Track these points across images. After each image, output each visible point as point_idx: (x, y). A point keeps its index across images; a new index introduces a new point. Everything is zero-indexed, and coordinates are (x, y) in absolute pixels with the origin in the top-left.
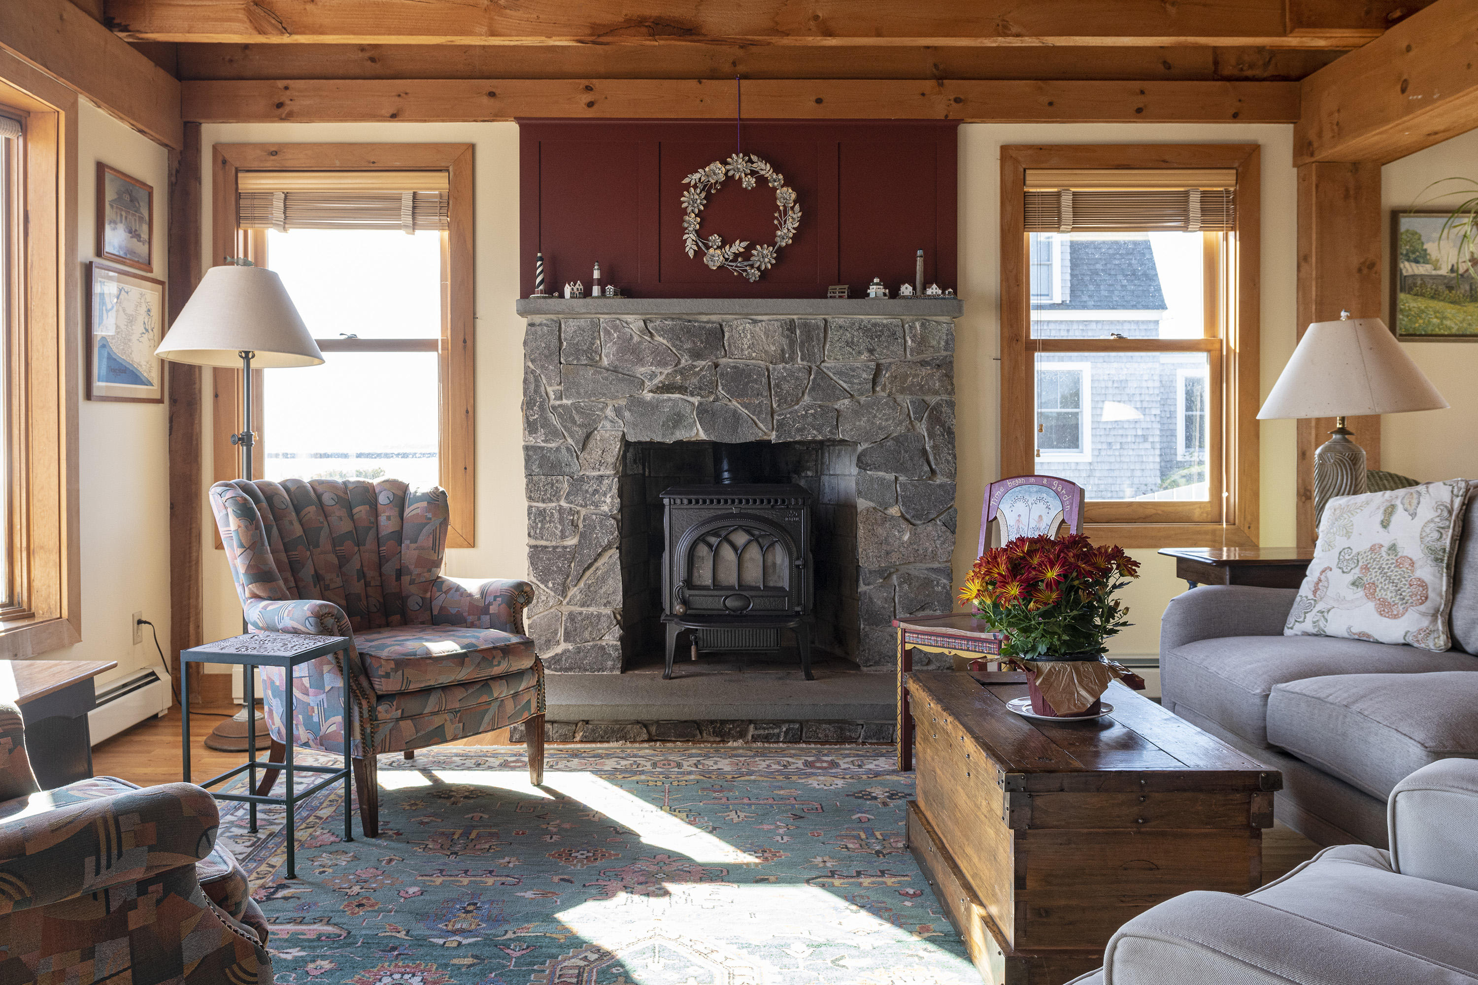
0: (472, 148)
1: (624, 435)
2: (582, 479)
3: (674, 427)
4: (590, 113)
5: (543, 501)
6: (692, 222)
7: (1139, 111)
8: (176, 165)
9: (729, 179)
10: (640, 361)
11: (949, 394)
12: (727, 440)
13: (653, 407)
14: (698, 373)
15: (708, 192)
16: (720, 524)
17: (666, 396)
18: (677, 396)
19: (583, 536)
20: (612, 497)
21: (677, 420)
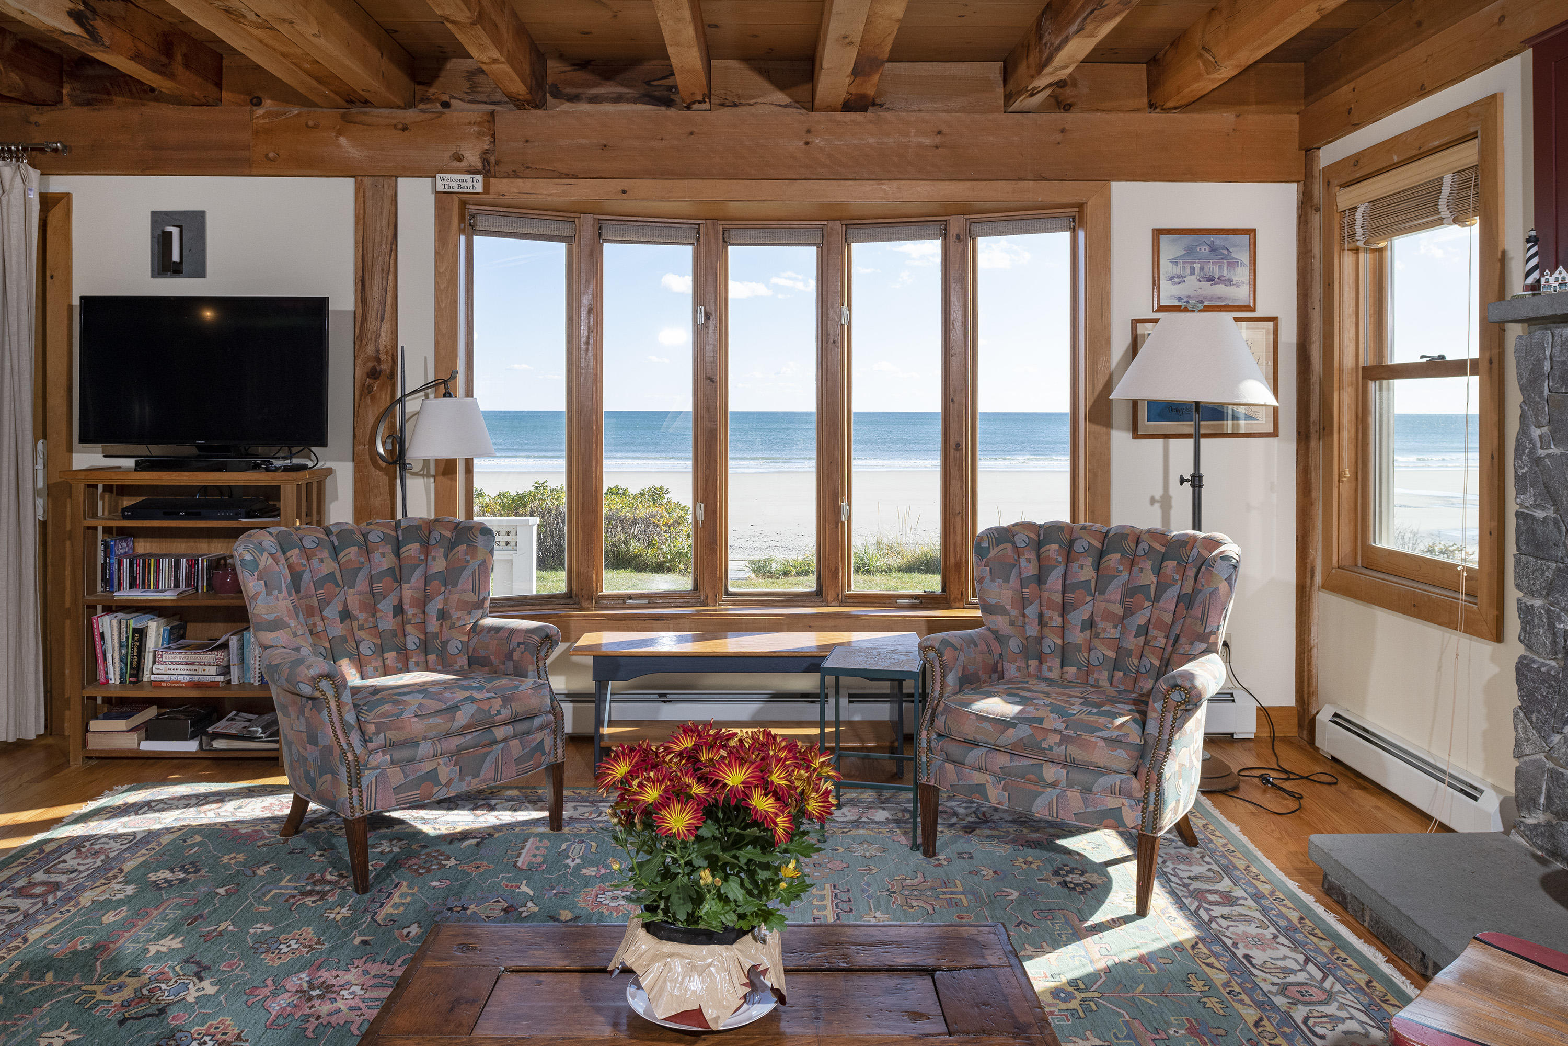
0: (1495, 99)
8: (1301, 196)
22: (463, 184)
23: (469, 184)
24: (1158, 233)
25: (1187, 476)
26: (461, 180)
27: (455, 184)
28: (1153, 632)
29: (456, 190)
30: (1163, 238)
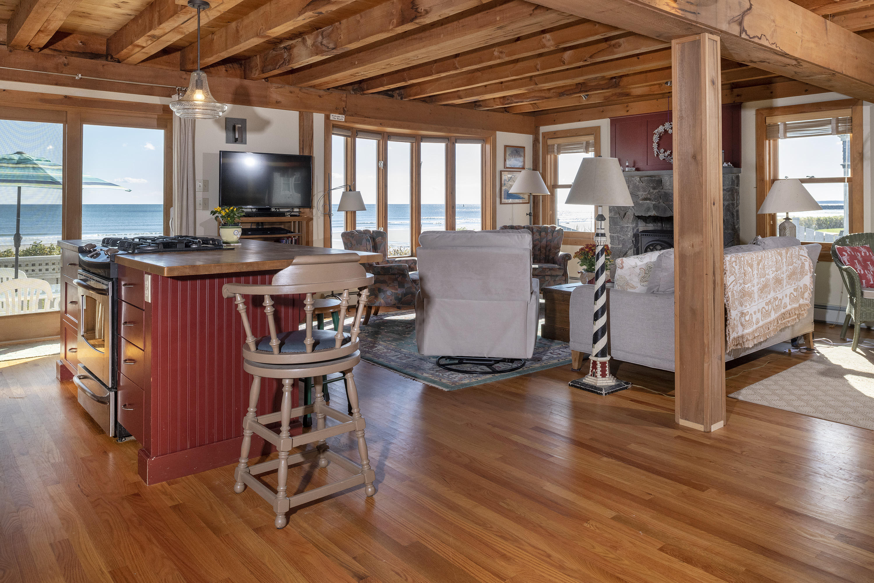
0: (599, 127)
1: (634, 213)
2: (623, 227)
3: (648, 211)
4: (626, 114)
5: (614, 233)
6: (655, 145)
7: (806, 91)
8: (534, 139)
9: (665, 130)
10: (639, 190)
11: (732, 201)
12: (662, 216)
13: (642, 205)
14: (654, 194)
15: (660, 135)
16: (653, 243)
17: (645, 202)
18: (648, 202)
19: (623, 245)
20: (631, 233)
21: (648, 209)
22: (339, 118)
23: (341, 118)
24: (506, 147)
25: (528, 213)
26: (338, 117)
27: (336, 118)
28: (542, 250)
29: (336, 120)
30: (507, 148)
